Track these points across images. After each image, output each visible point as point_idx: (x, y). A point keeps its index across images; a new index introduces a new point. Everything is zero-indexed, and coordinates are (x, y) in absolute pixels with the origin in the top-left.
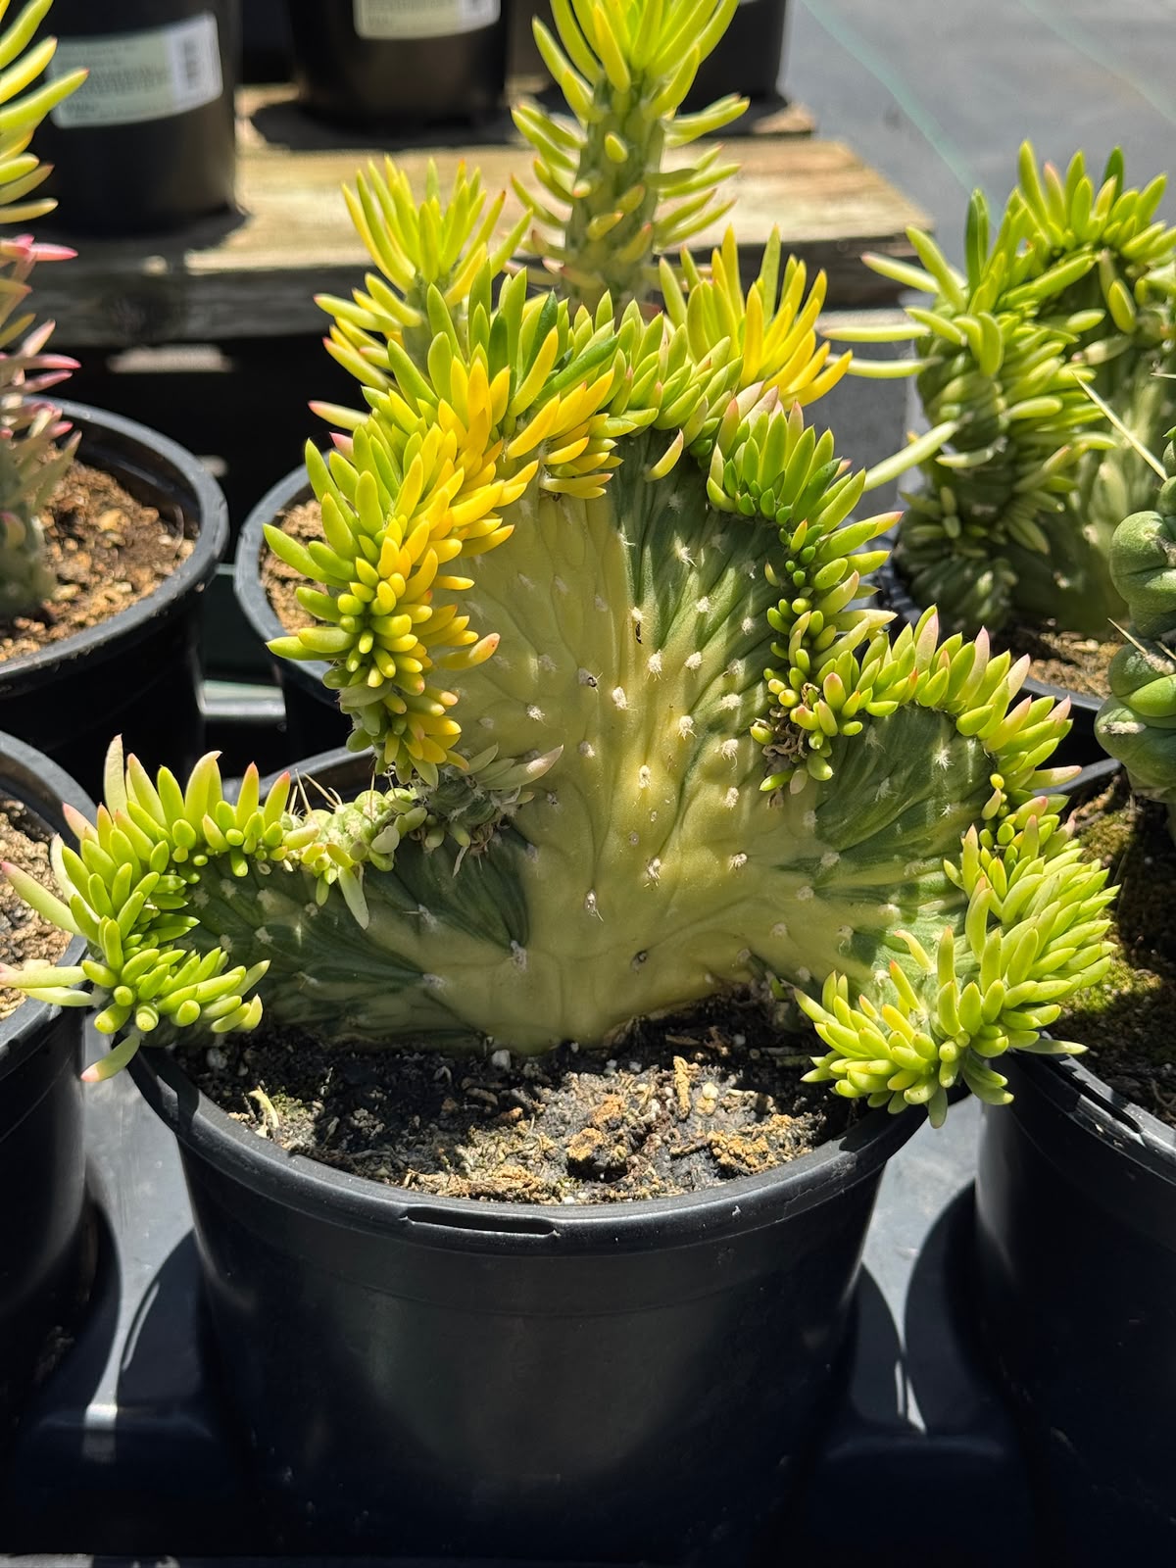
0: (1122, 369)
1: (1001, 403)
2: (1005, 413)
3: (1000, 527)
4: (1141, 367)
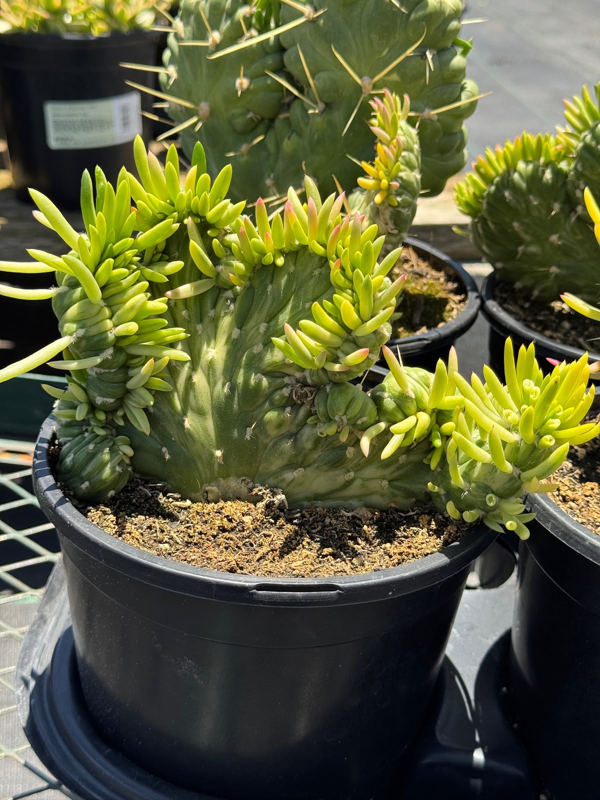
0: (209, 303)
1: (109, 323)
2: (113, 330)
3: (120, 413)
4: (221, 303)
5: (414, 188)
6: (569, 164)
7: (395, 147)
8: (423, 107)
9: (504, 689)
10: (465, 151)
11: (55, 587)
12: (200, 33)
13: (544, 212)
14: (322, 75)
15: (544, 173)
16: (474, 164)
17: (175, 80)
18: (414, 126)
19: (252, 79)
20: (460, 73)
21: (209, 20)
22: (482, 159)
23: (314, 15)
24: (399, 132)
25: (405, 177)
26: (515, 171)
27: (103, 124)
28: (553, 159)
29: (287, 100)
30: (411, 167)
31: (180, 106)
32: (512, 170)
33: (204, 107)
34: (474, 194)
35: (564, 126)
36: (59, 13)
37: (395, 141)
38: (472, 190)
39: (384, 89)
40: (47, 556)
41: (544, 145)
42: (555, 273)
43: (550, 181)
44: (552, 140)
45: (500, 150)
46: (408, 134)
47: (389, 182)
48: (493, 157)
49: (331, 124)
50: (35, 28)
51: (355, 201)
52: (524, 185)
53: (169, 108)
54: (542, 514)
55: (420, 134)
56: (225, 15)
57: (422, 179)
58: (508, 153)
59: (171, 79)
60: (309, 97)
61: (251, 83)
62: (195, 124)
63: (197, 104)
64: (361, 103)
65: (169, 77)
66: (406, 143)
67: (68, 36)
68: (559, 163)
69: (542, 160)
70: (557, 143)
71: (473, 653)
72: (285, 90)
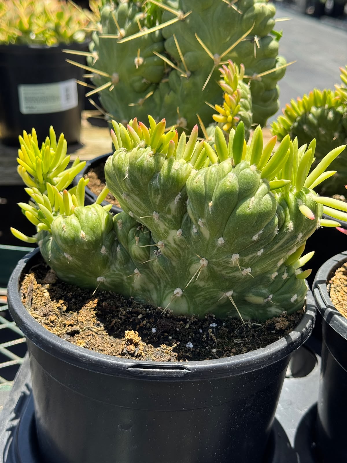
5: (248, 122)
6: (344, 108)
7: (236, 96)
8: (252, 72)
9: (314, 444)
10: (278, 102)
11: (21, 380)
12: (113, 30)
13: (328, 138)
14: (189, 54)
15: (328, 114)
16: (283, 110)
17: (97, 60)
18: (247, 83)
19: (145, 58)
20: (275, 51)
21: (118, 22)
22: (289, 106)
23: (183, 16)
24: (238, 87)
25: (242, 115)
26: (310, 113)
27: (54, 98)
28: (333, 105)
29: (167, 71)
30: (246, 109)
31: (100, 75)
32: (308, 113)
33: (115, 76)
34: (284, 128)
35: (340, 84)
36: (27, 32)
37: (236, 92)
38: (282, 126)
39: (228, 61)
40: (17, 360)
41: (328, 96)
42: (336, 177)
43: (332, 119)
44: (332, 94)
45: (300, 100)
46: (244, 88)
47: (233, 117)
48: (295, 105)
49: (195, 84)
50: (13, 42)
51: (211, 132)
52: (315, 122)
53: (93, 78)
54: (340, 328)
55: (251, 89)
56: (127, 19)
57: (253, 116)
58: (305, 102)
59: (94, 60)
60: (180, 67)
61: (144, 61)
62: (109, 87)
63: (110, 73)
64: (214, 71)
65: (93, 58)
66: (243, 94)
67: (33, 46)
68: (337, 108)
69: (327, 106)
70: (336, 95)
71: (292, 420)
72: (165, 64)
